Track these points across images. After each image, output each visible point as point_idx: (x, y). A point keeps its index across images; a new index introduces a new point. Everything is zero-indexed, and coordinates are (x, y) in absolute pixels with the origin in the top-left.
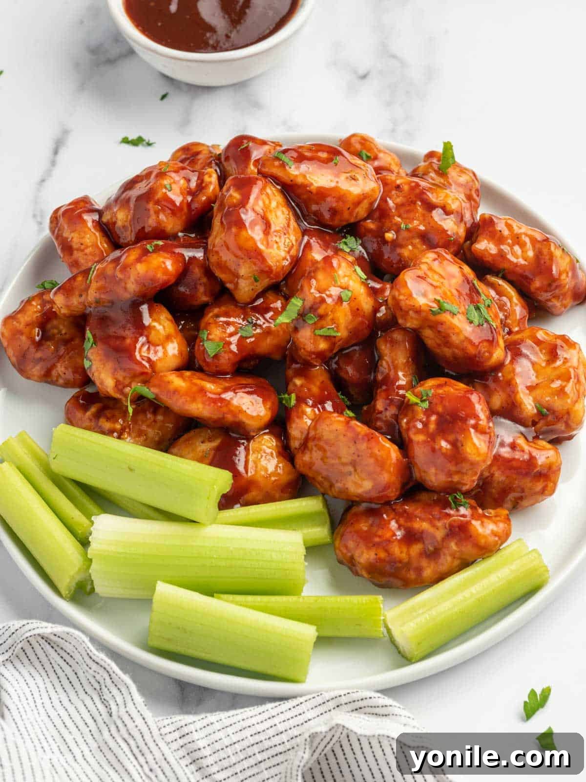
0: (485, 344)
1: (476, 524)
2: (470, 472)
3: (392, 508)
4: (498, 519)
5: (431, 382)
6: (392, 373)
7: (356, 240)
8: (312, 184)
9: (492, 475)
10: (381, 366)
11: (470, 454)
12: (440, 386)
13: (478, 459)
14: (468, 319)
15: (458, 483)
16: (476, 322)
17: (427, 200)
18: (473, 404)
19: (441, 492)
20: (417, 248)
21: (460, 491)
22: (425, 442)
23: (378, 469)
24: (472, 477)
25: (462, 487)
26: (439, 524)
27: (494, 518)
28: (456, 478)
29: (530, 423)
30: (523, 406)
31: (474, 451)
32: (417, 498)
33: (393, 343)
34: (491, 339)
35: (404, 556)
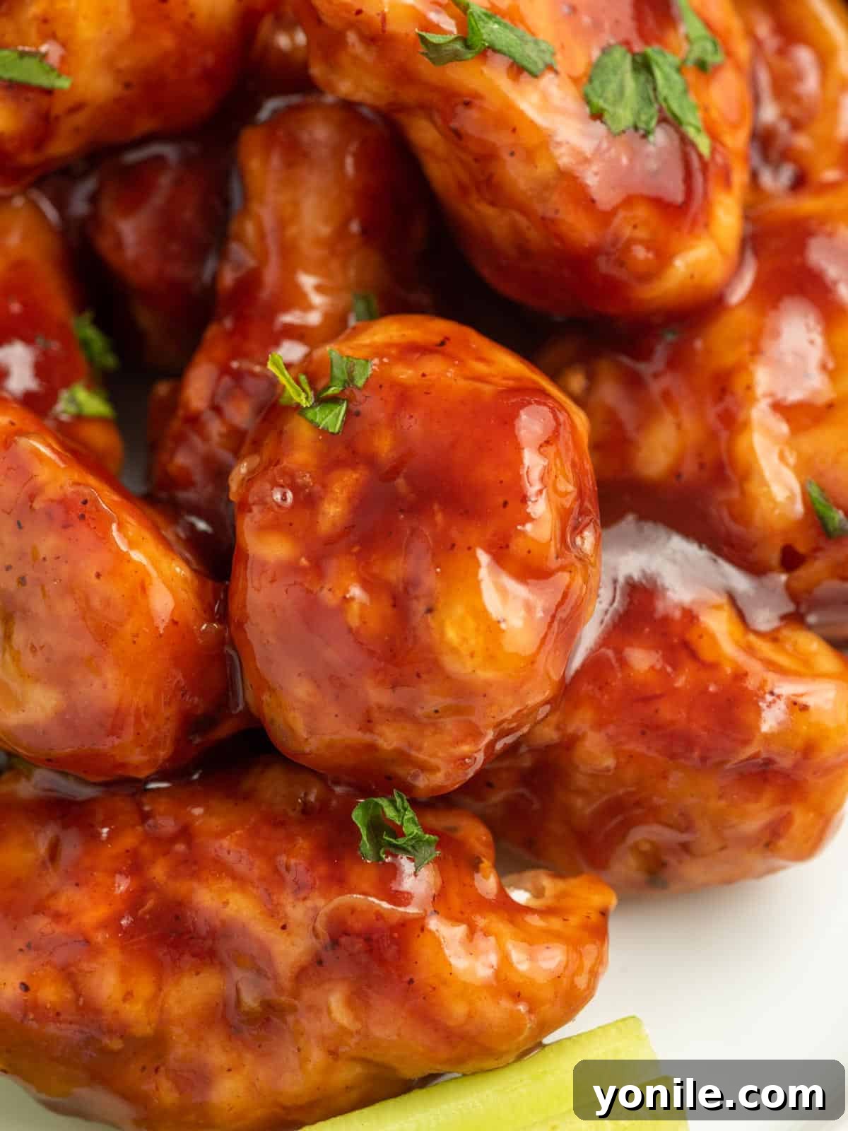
0: (642, 212)
1: (448, 933)
2: (449, 723)
3: (139, 805)
4: (555, 923)
5: (389, 331)
6: (271, 276)
9: (569, 743)
10: (240, 238)
11: (454, 651)
12: (412, 351)
13: (486, 674)
14: (587, 100)
15: (402, 756)
16: (624, 115)
18: (519, 449)
19: (337, 782)
21: (407, 789)
22: (291, 568)
23: (86, 646)
24: (457, 742)
25: (415, 776)
26: (296, 911)
27: (535, 921)
28: (389, 738)
29: (774, 557)
30: (753, 487)
31: (475, 642)
32: (247, 784)
33: (295, 153)
34: (679, 197)
35: (137, 1014)
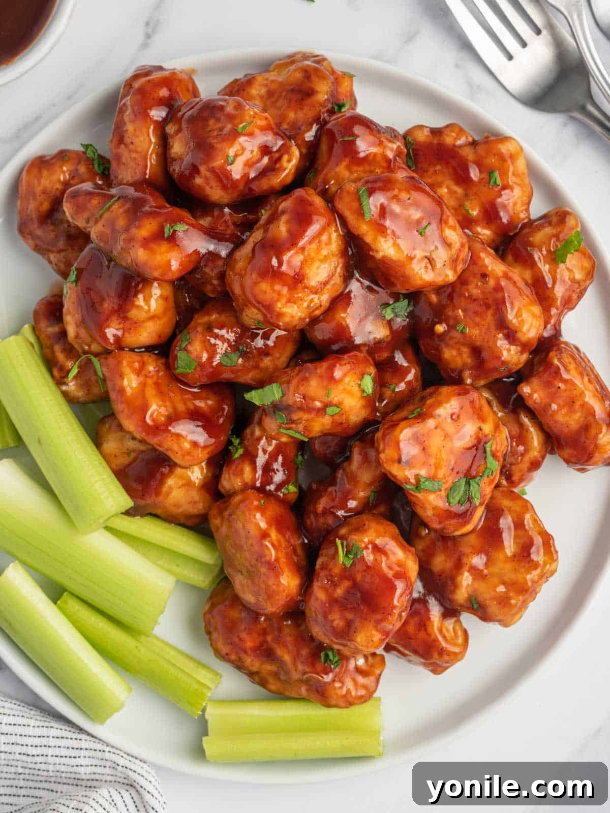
7: (409, 305)
8: (377, 251)
14: (447, 497)
17: (503, 312)
20: (462, 357)
